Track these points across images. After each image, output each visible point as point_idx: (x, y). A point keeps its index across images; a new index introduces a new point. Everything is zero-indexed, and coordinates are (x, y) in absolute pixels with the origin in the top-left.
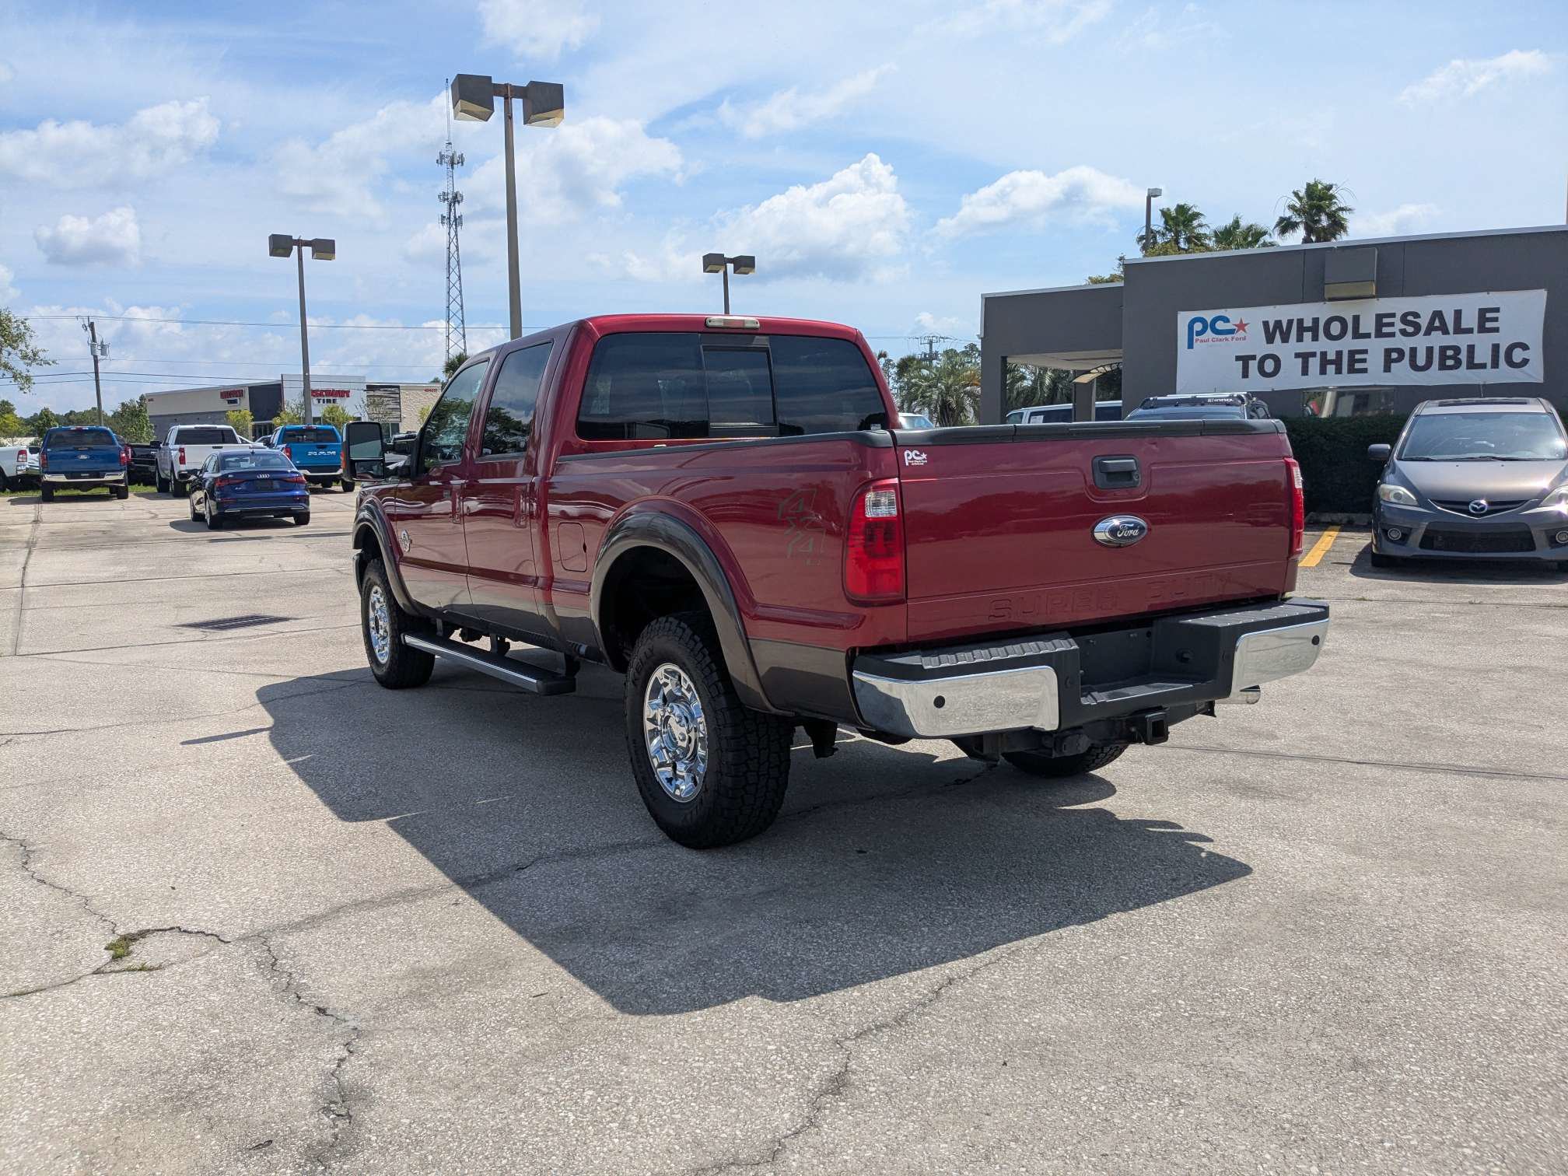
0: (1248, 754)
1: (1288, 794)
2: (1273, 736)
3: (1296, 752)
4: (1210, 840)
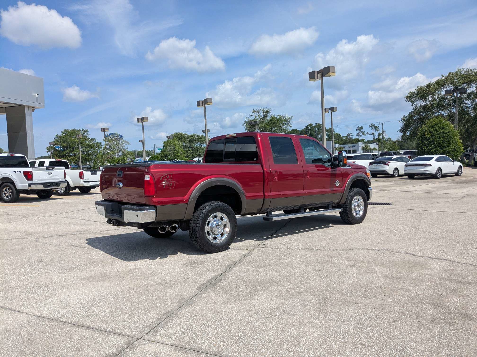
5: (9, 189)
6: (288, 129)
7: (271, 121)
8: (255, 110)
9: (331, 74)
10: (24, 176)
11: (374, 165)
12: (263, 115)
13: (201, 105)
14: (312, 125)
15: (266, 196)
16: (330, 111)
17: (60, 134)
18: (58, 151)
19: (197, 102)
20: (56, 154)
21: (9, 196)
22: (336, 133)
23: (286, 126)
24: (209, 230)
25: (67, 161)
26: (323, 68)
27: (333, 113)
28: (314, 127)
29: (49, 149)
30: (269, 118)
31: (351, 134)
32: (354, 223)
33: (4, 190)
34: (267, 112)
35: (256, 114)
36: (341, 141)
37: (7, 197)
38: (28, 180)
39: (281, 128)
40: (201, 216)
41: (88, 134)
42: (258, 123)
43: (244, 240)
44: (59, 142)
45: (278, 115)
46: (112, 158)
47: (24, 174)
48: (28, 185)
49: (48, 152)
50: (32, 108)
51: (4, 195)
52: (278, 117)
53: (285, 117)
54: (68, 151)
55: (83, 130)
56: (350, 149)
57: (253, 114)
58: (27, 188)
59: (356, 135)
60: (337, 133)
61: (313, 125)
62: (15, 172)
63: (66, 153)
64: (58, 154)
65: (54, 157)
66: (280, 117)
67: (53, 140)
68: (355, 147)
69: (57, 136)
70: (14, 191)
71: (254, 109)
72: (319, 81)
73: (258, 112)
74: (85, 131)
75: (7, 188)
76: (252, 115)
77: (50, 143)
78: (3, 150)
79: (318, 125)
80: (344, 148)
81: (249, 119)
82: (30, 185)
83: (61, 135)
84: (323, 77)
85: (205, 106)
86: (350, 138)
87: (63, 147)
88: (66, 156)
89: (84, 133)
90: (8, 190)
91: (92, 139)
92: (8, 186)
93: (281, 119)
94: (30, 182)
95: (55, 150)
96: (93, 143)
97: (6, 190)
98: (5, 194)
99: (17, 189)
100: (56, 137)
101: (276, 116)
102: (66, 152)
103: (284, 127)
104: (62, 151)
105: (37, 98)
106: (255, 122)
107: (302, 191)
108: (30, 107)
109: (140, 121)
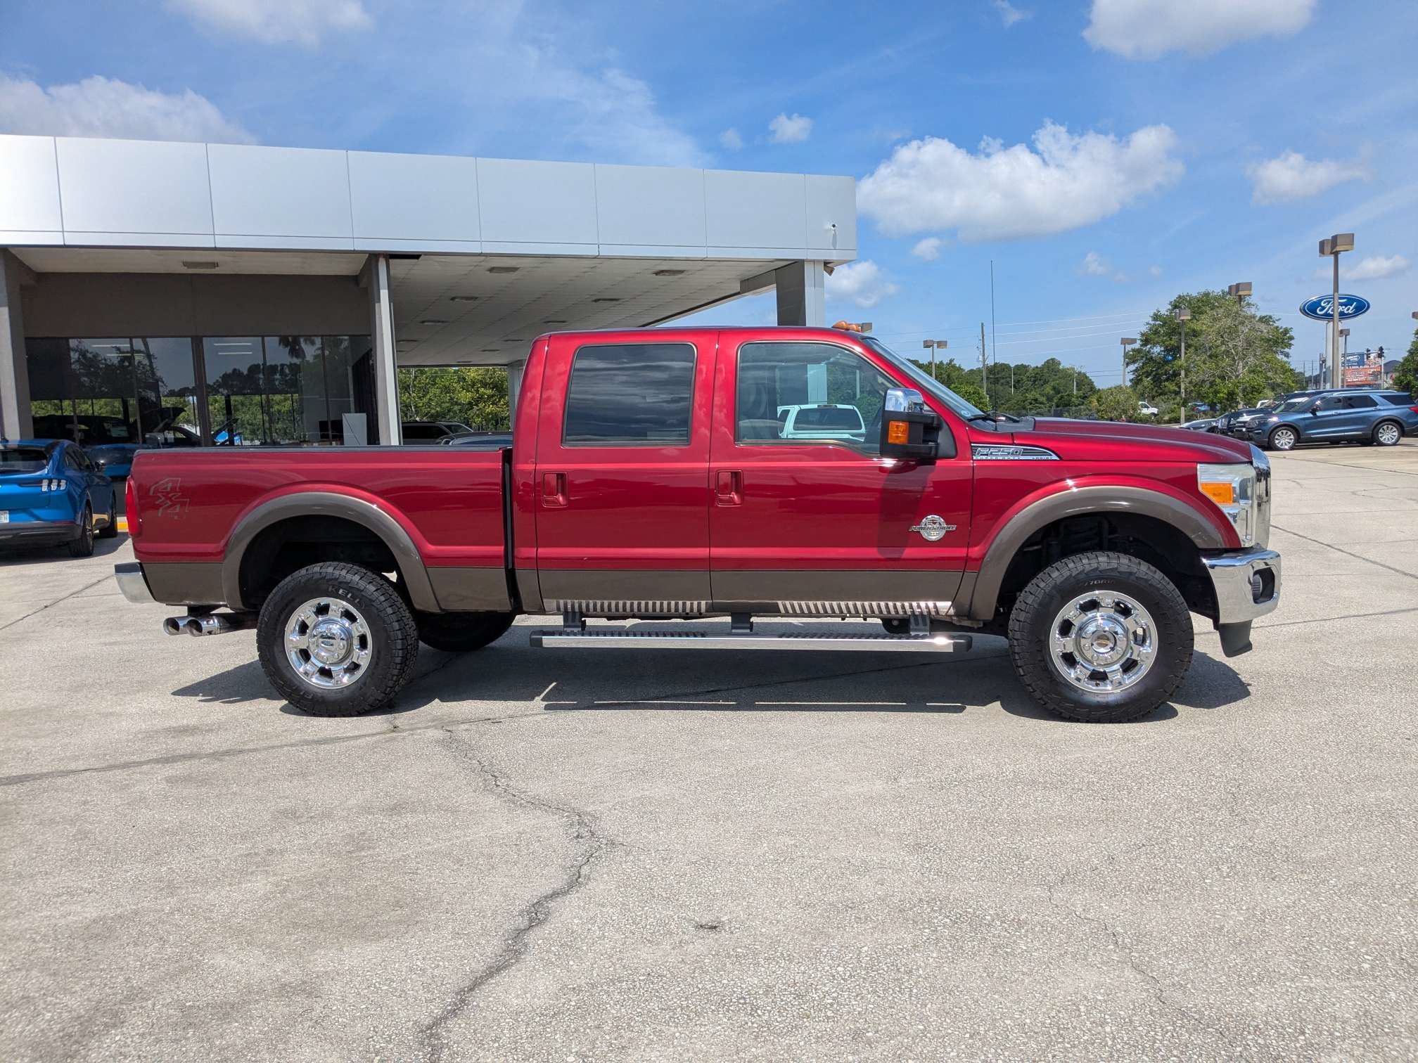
0: (192, 756)
1: (151, 735)
2: (170, 780)
3: (145, 768)
4: (202, 701)
15: (518, 558)
18: (1155, 362)
24: (305, 646)
25: (856, 409)
44: (1160, 336)
50: (826, 263)
67: (1144, 329)
69: (1156, 317)
83: (1167, 313)
100: (1152, 320)
105: (834, 236)
107: (702, 552)
108: (819, 261)
109: (1328, 249)
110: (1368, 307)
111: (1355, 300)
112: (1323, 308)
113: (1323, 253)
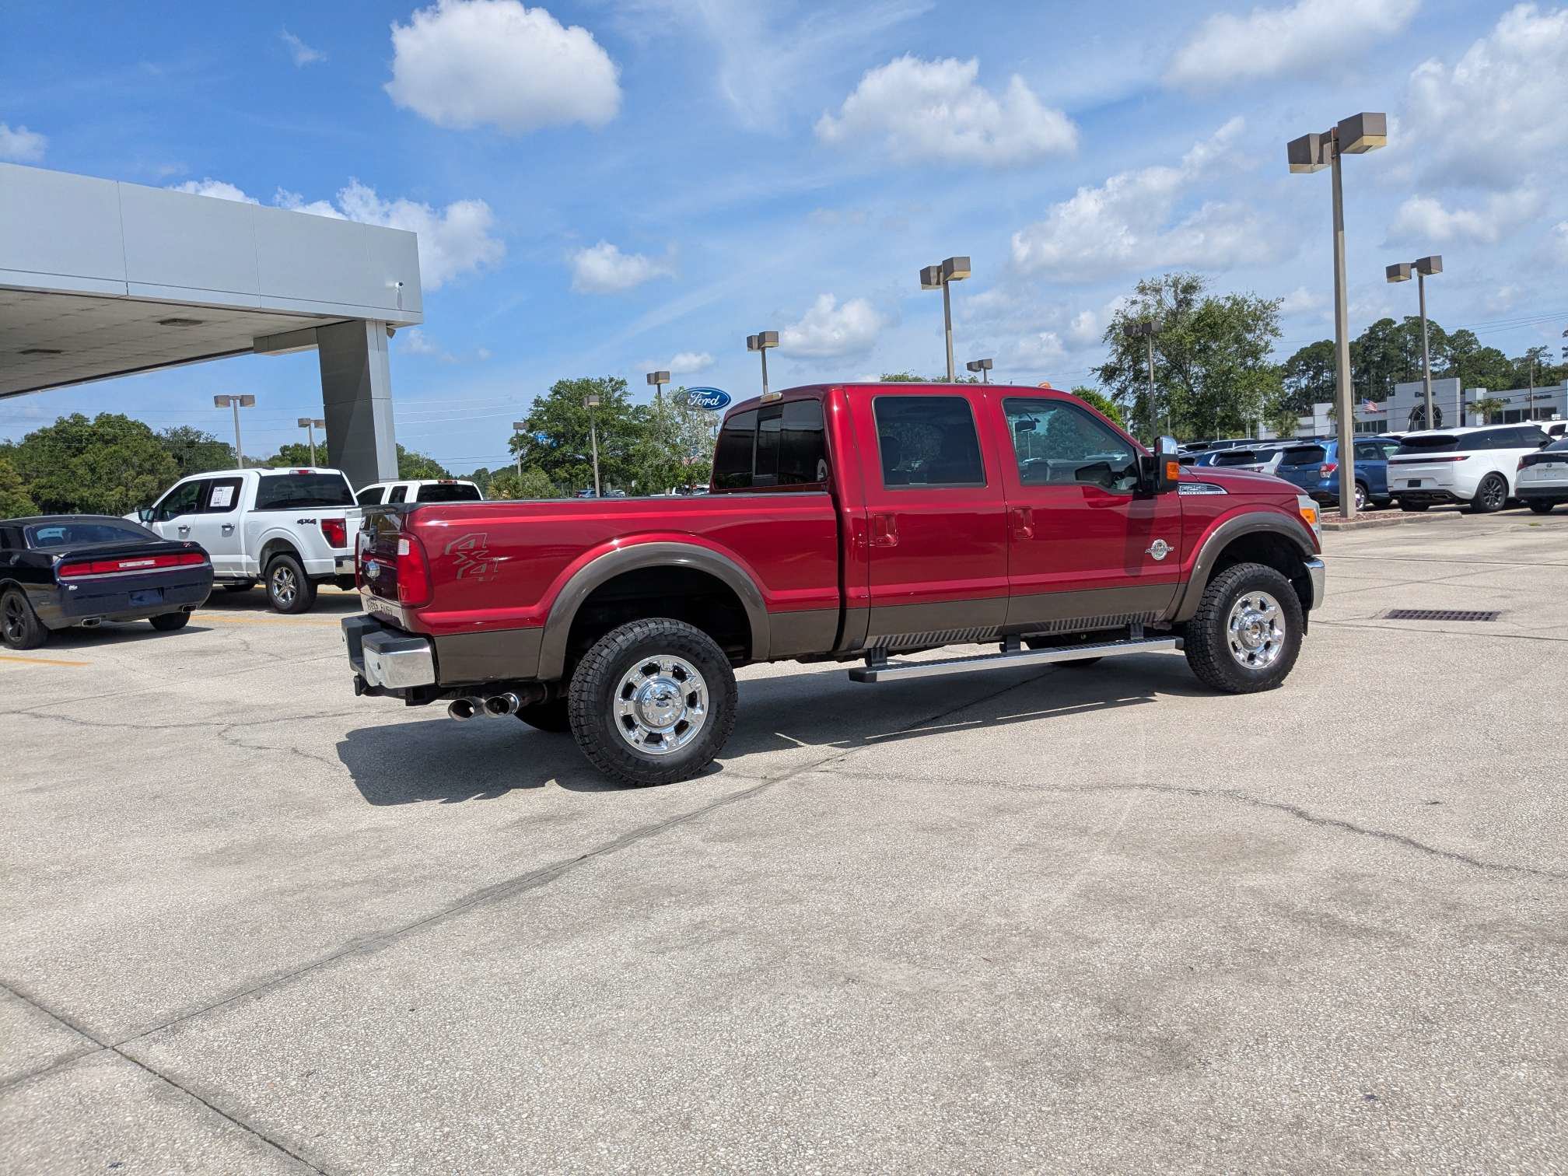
5: (288, 573)
6: (1267, 343)
7: (1200, 319)
8: (1147, 283)
9: (1366, 140)
10: (324, 533)
11: (1539, 466)
12: (1176, 299)
13: (934, 280)
14: (1390, 322)
15: (851, 598)
16: (1414, 271)
17: (545, 397)
18: (542, 449)
19: (922, 272)
20: (535, 458)
21: (289, 594)
22: (1483, 347)
23: (1258, 332)
24: (631, 711)
25: (475, 485)
26: (1339, 123)
27: (1425, 277)
28: (1399, 329)
29: (517, 443)
30: (1197, 306)
31: (1542, 349)
32: (1238, 690)
33: (276, 577)
34: (1190, 288)
35: (1151, 299)
36: (1504, 375)
37: (285, 596)
38: (334, 545)
39: (1238, 340)
40: (595, 666)
41: (625, 393)
42: (1154, 327)
43: (800, 743)
44: (544, 422)
45: (1228, 298)
46: (671, 469)
47: (323, 528)
48: (333, 561)
49: (512, 451)
50: (387, 325)
51: (277, 591)
52: (1228, 305)
53: (1253, 301)
54: (568, 449)
55: (611, 380)
56: (1526, 406)
57: (1139, 298)
58: (334, 569)
59: (1564, 352)
60: (1487, 349)
61: (1395, 323)
62: (301, 522)
63: (564, 455)
64: (540, 458)
65: (530, 466)
66: (1233, 305)
67: (527, 416)
68: (1549, 397)
69: (537, 403)
70: (302, 578)
71: (1142, 282)
72: (1326, 171)
73: (1158, 291)
74: (616, 383)
75: (284, 569)
76: (1134, 302)
77: (517, 426)
78: (404, 450)
79: (1414, 324)
80: (1508, 401)
81: (1125, 317)
82: (339, 562)
83: (549, 399)
84: (1342, 155)
85: (946, 284)
86: (1540, 364)
87: (557, 436)
88: (564, 462)
89: (614, 391)
90: (285, 576)
91: (637, 408)
92: (286, 564)
93: (1241, 310)
94: (339, 552)
95: (535, 446)
96: (640, 421)
97: (281, 577)
98: (279, 587)
99: (309, 572)
100: (535, 406)
101: (1222, 302)
102: (564, 449)
103: (1249, 337)
104: (552, 449)
105: (399, 295)
106: (1146, 326)
107: (1002, 581)
108: (381, 322)
109: (755, 345)
110: (730, 400)
111: (718, 394)
112: (693, 400)
113: (752, 348)
